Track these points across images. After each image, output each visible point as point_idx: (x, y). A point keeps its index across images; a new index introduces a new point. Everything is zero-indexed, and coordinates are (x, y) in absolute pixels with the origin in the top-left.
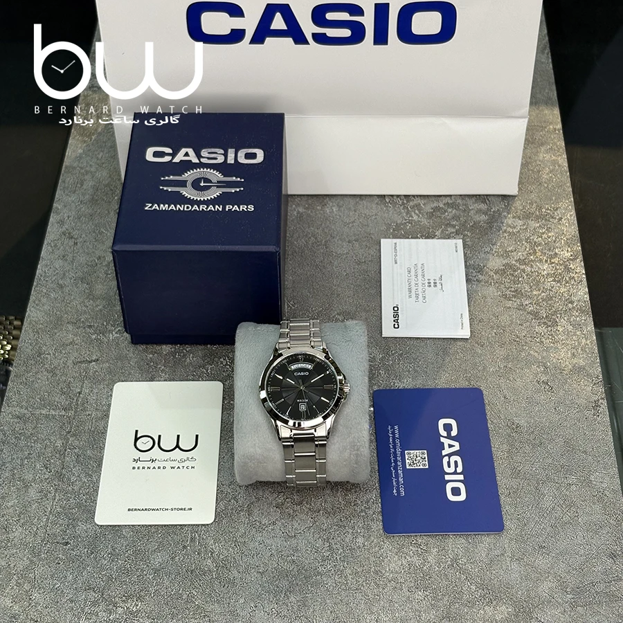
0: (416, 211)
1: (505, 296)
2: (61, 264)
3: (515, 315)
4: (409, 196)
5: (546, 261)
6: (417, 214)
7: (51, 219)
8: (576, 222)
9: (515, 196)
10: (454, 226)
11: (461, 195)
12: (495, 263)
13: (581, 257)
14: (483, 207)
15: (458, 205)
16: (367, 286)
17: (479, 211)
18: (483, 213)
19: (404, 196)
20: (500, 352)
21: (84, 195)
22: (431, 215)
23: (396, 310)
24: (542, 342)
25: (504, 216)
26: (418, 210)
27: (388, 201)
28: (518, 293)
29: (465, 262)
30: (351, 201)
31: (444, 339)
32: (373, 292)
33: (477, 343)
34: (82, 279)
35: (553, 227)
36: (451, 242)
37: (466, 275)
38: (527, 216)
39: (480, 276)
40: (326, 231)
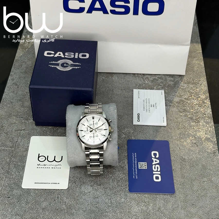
0: (147, 80)
1: (180, 112)
2: (12, 95)
3: (184, 118)
4: (144, 74)
5: (196, 99)
6: (147, 81)
7: (9, 78)
8: (207, 86)
9: (184, 76)
10: (161, 86)
11: (164, 75)
12: (176, 99)
13: (209, 98)
14: (172, 79)
15: (163, 78)
16: (128, 106)
17: (171, 80)
18: (172, 81)
19: (143, 74)
20: (178, 132)
21: (22, 70)
22: (152, 81)
23: (138, 115)
24: (194, 128)
25: (180, 82)
26: (148, 79)
27: (136, 76)
28: (185, 110)
29: (165, 98)
30: (123, 75)
31: (156, 126)
32: (130, 108)
33: (169, 128)
34: (20, 100)
35: (198, 87)
36: (160, 91)
37: (165, 103)
38: (188, 83)
39: (171, 104)
40: (113, 86)
